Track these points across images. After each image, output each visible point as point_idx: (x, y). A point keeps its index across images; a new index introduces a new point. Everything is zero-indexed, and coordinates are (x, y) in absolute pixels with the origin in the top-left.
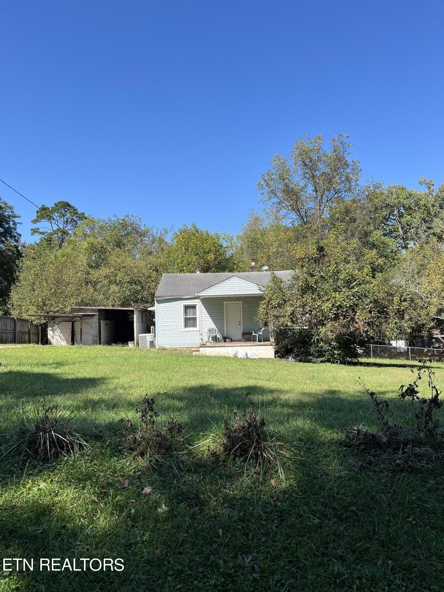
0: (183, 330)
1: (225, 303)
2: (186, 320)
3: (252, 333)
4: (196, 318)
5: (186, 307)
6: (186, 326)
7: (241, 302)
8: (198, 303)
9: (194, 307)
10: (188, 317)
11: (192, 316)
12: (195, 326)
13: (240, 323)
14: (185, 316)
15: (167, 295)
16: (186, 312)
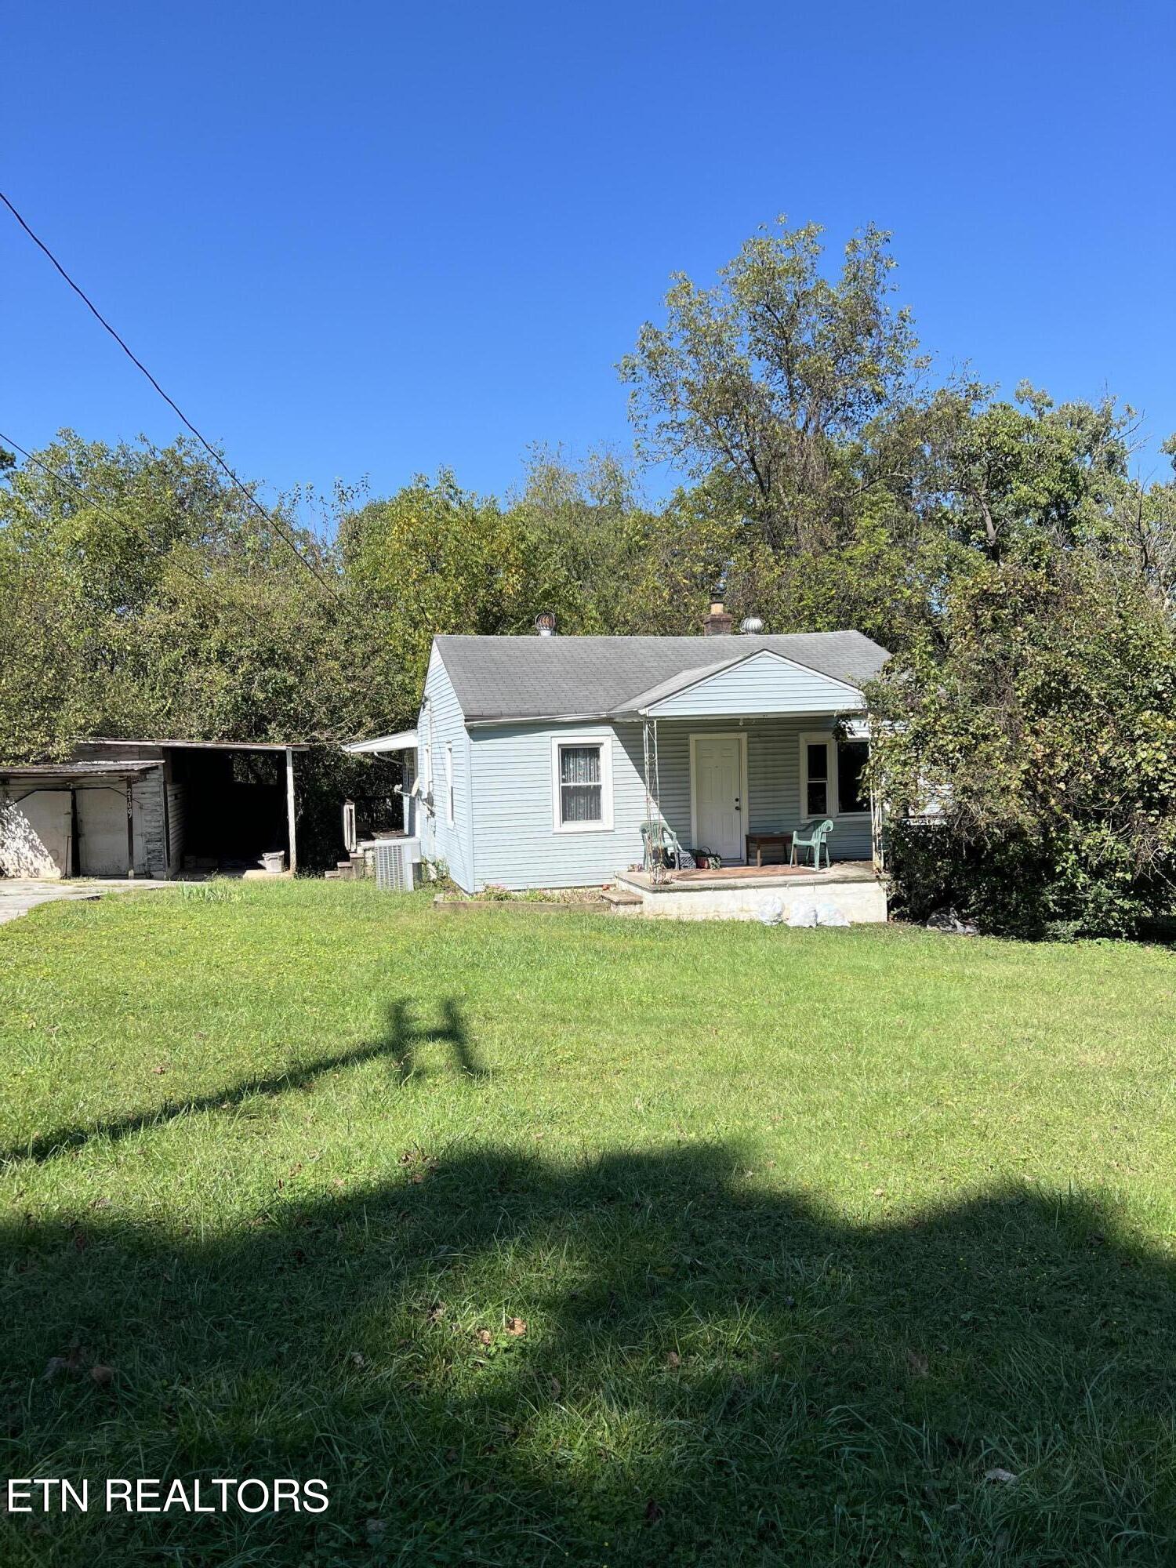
0: (557, 829)
1: (693, 737)
2: (567, 794)
3: (791, 838)
4: (598, 789)
5: (568, 753)
6: (565, 817)
7: (744, 736)
8: (607, 741)
9: (592, 752)
10: (572, 784)
11: (582, 784)
12: (594, 814)
13: (737, 804)
14: (564, 781)
15: (505, 710)
16: (564, 769)
